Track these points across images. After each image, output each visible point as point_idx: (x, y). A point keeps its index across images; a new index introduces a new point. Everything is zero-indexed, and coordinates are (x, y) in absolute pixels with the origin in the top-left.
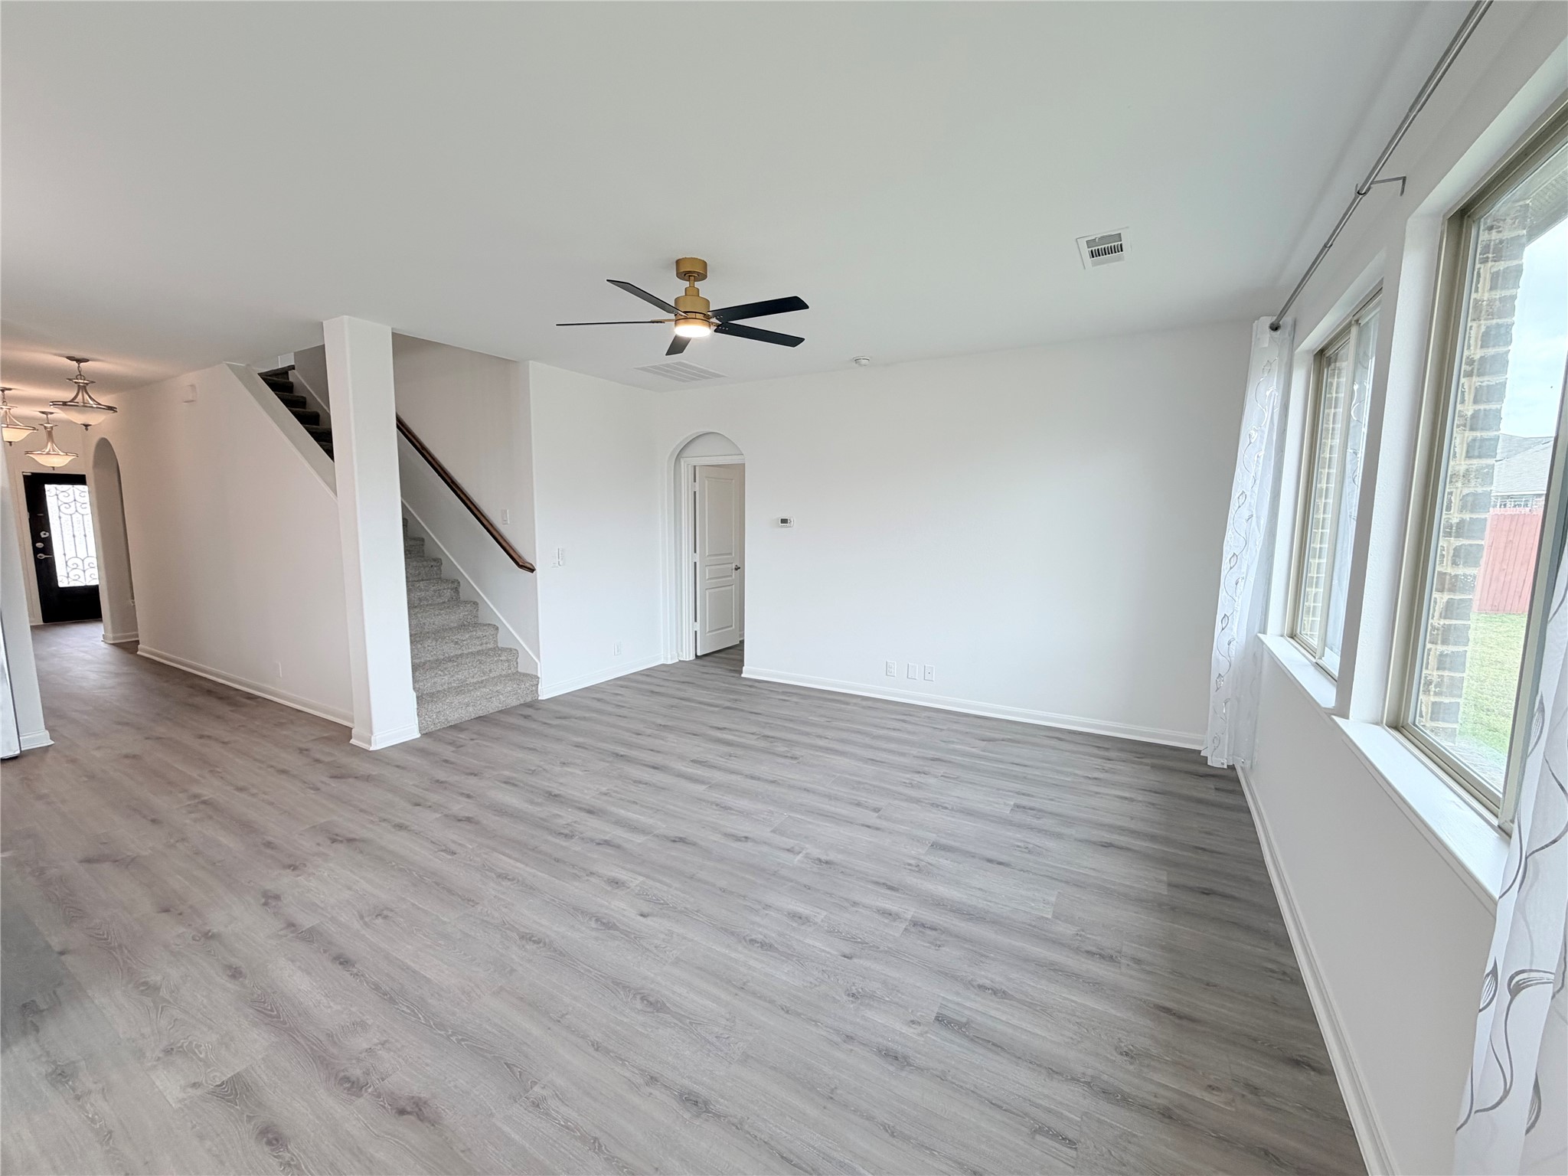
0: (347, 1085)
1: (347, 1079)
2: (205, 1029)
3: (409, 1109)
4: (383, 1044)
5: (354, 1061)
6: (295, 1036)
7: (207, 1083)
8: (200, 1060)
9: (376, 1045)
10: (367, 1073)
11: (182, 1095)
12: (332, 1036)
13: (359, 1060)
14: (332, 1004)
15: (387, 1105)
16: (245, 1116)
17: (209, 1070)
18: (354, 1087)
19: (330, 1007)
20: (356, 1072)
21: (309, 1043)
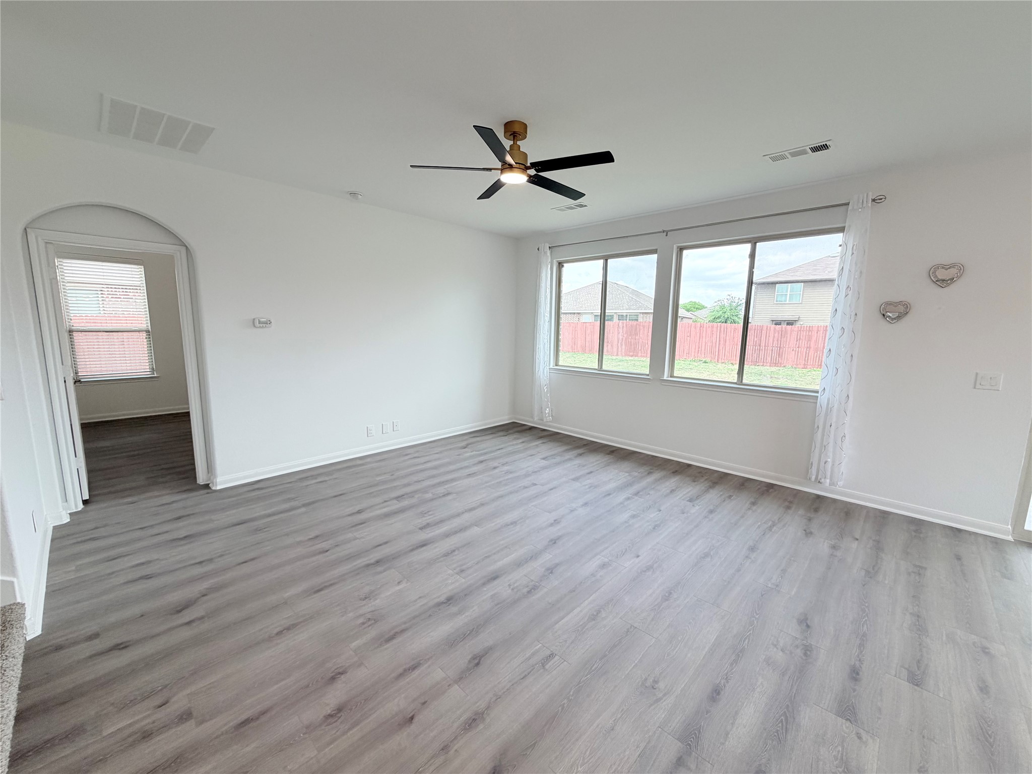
0: (808, 653)
1: (805, 654)
2: (821, 763)
3: (805, 624)
4: (775, 646)
5: (793, 655)
6: (793, 694)
7: (853, 731)
8: (843, 747)
9: (777, 648)
10: (797, 647)
11: (870, 741)
12: (783, 672)
13: (791, 653)
14: (759, 683)
15: (809, 633)
16: (855, 694)
17: (846, 735)
18: (807, 650)
19: (762, 683)
20: (799, 652)
21: (794, 684)
